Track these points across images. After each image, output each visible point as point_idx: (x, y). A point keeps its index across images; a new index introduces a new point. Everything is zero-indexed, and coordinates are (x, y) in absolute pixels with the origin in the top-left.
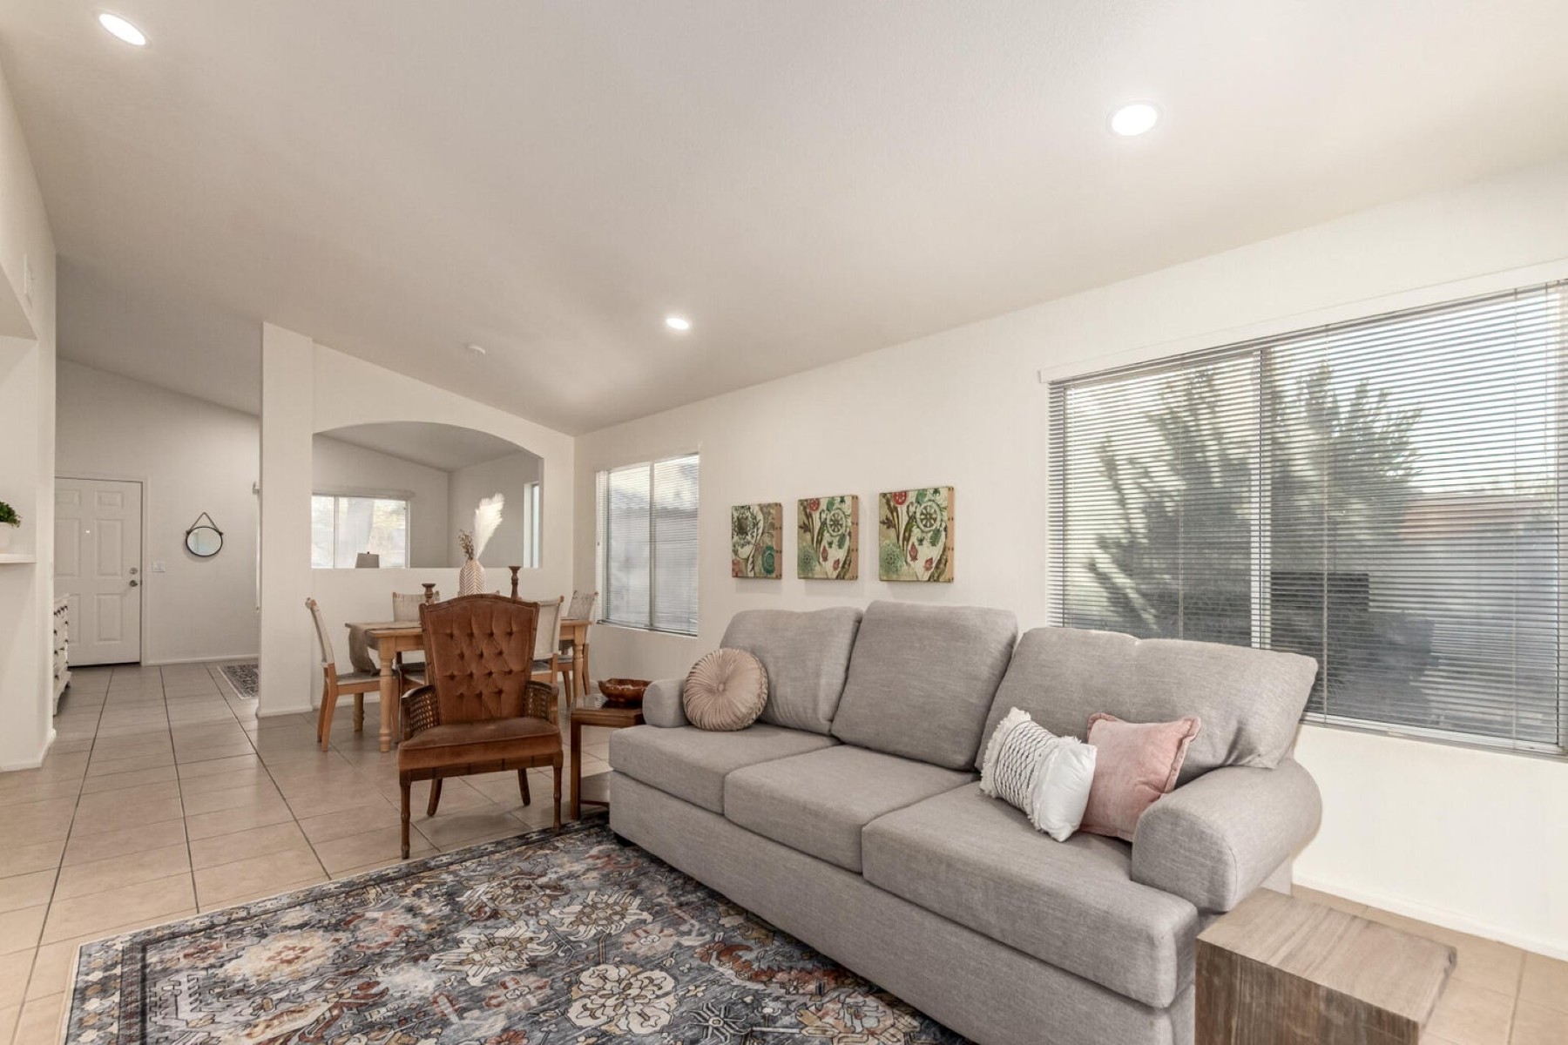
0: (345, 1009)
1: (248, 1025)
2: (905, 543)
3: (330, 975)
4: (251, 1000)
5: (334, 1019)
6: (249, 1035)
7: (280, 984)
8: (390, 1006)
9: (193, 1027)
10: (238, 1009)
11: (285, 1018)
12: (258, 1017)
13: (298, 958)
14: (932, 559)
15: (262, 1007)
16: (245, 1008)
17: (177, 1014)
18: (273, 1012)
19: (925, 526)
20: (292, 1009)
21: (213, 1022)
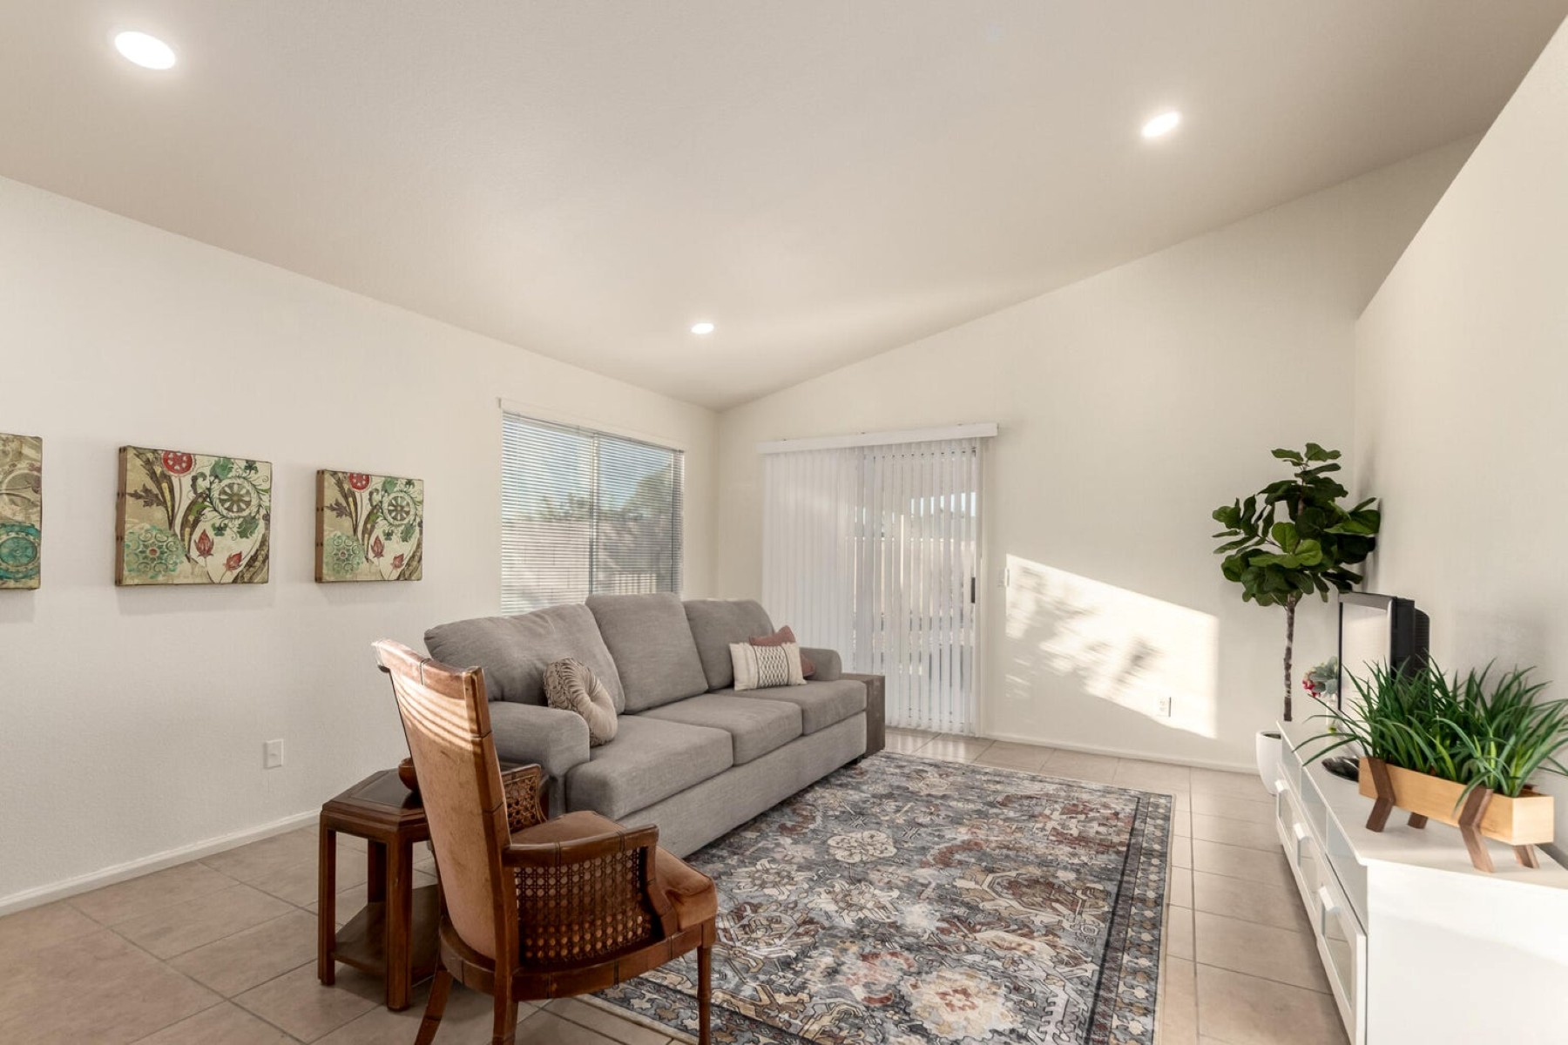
0: (972, 925)
1: (1029, 956)
2: (366, 536)
3: (954, 956)
4: (1015, 974)
5: (983, 924)
6: (1033, 949)
7: (988, 973)
8: (950, 911)
9: (1062, 980)
10: (1027, 973)
11: (1006, 944)
12: (1020, 956)
13: (956, 991)
14: (402, 555)
15: (1014, 962)
16: (1023, 971)
17: (1068, 1001)
18: (1009, 954)
19: (394, 518)
20: (997, 948)
21: (1048, 975)
